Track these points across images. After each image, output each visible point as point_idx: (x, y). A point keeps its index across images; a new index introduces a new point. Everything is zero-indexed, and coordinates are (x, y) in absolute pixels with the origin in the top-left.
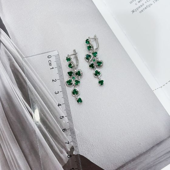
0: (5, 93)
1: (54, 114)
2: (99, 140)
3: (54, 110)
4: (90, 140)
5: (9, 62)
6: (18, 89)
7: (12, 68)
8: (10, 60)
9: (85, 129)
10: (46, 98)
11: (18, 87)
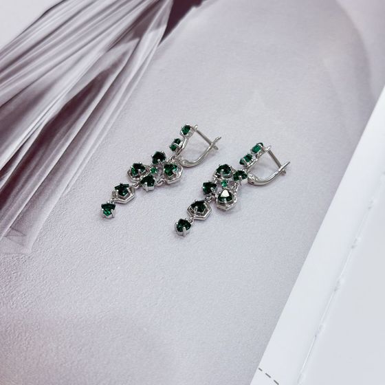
0: (37, 93)
1: (45, 186)
2: (34, 304)
3: (55, 182)
4: (20, 285)
5: (109, 67)
6: (62, 107)
7: (100, 78)
8: (115, 66)
9: (43, 259)
10: (73, 155)
11: (65, 103)
